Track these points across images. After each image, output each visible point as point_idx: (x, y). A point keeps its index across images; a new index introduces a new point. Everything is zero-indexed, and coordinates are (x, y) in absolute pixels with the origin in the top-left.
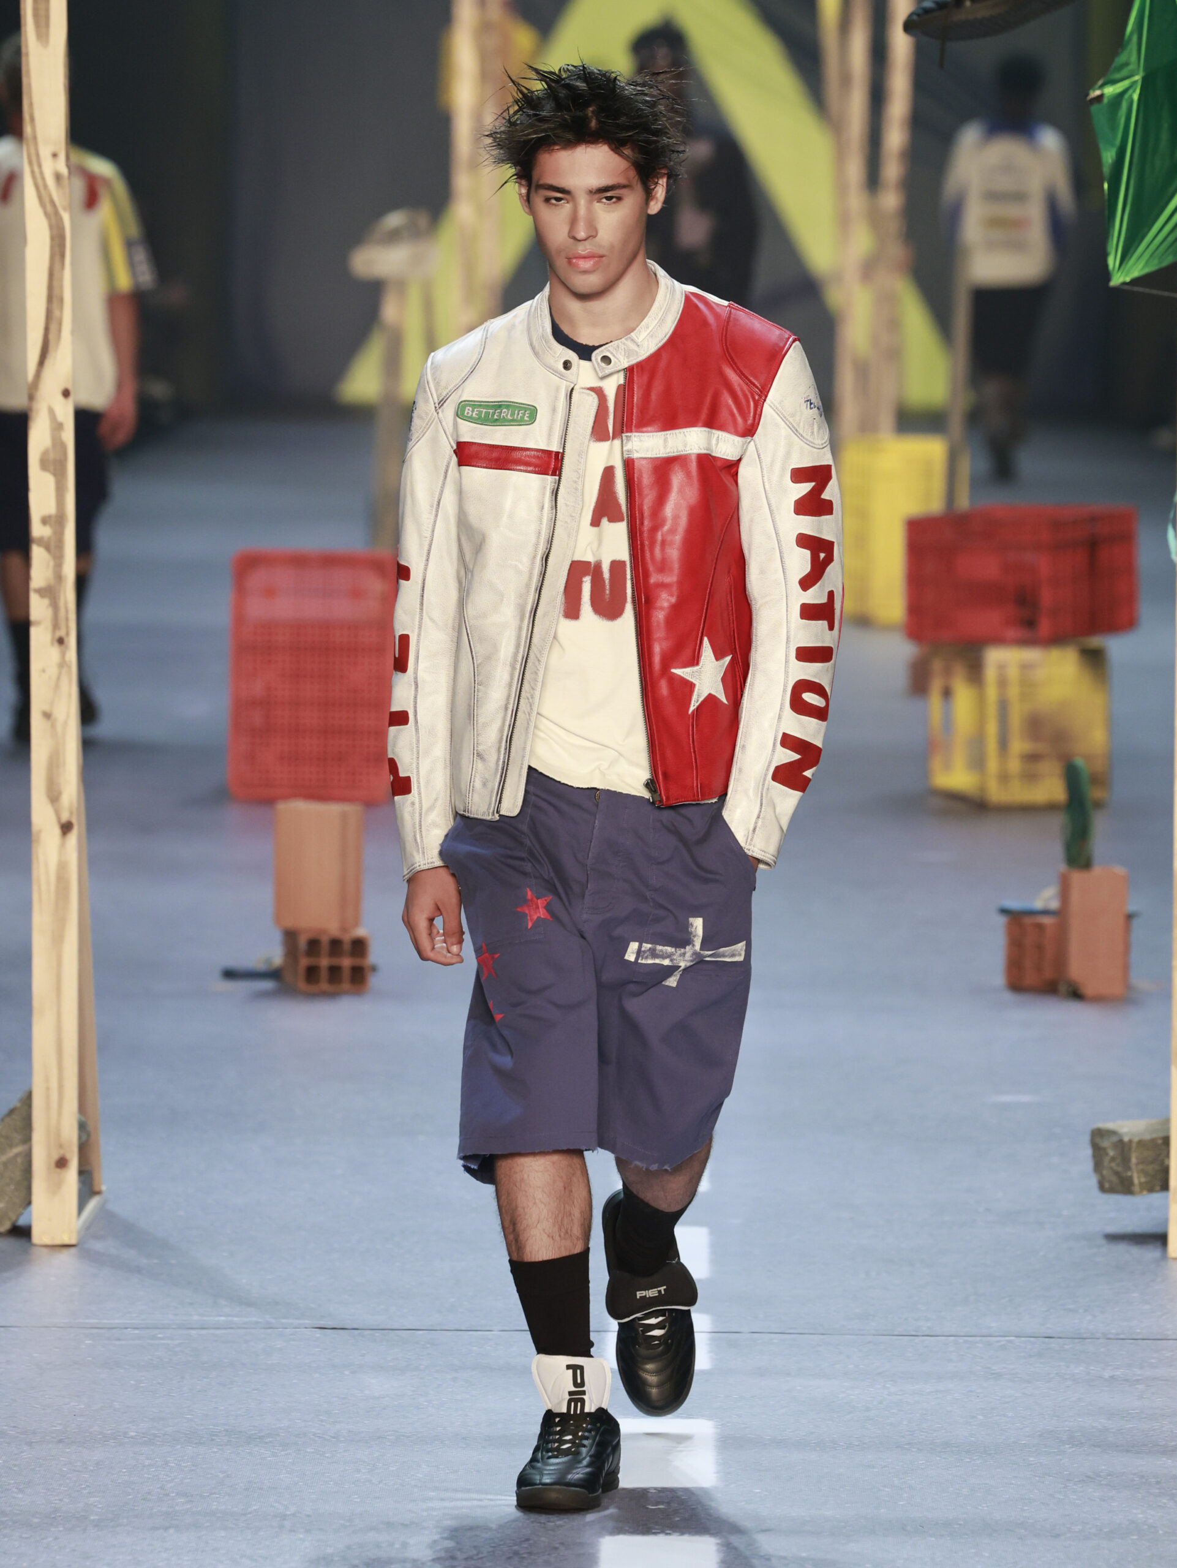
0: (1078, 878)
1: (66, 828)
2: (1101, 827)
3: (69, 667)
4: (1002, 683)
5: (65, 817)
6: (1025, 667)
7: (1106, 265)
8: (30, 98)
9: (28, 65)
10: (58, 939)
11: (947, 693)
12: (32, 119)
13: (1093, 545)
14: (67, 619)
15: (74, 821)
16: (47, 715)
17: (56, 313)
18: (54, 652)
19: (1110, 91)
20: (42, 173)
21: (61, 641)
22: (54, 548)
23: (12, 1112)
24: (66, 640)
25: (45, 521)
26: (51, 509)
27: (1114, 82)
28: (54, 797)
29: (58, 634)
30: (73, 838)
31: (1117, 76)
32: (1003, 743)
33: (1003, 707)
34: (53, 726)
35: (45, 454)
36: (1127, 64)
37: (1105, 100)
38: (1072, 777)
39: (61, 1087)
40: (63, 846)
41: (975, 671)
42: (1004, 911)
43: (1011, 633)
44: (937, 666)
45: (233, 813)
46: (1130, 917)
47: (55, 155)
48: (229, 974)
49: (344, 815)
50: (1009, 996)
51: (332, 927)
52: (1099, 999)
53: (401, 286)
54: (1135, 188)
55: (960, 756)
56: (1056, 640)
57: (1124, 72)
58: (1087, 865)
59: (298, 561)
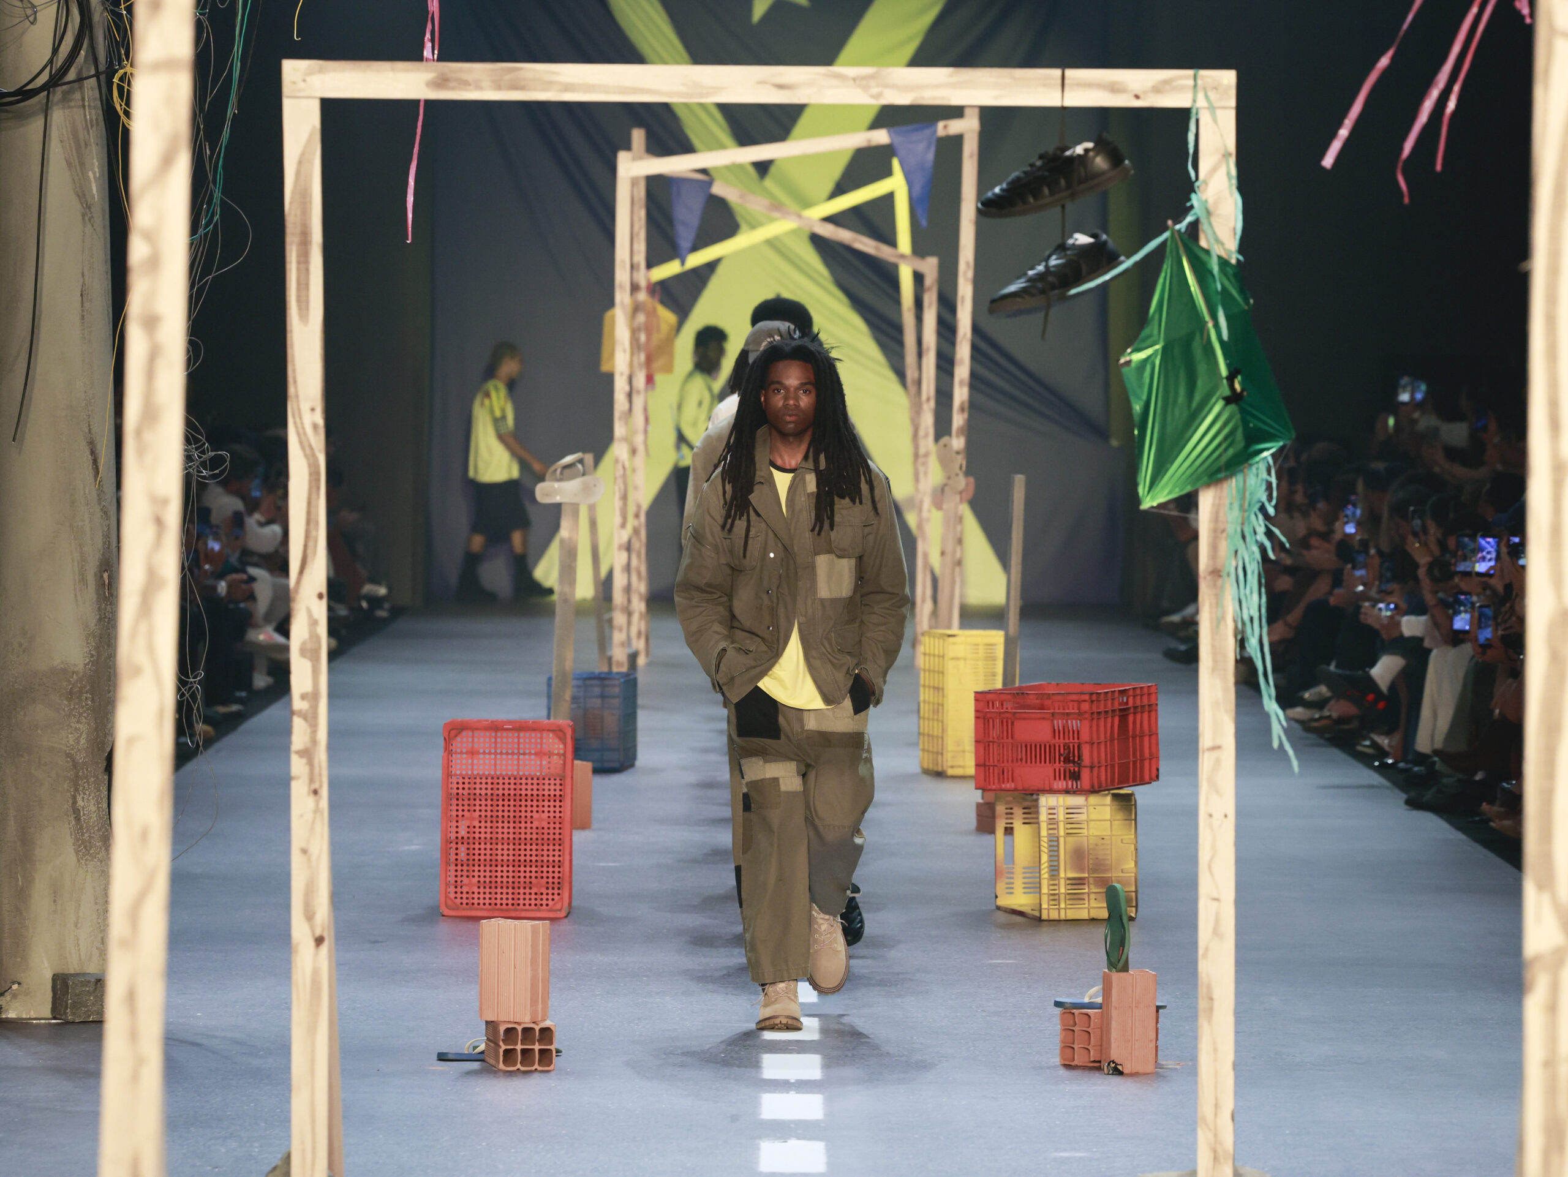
0: (1117, 978)
1: (319, 941)
3: (322, 813)
4: (1053, 822)
5: (318, 933)
6: (1070, 811)
7: (1137, 493)
8: (294, 365)
9: (292, 340)
10: (312, 1029)
11: (1009, 831)
12: (295, 382)
13: (1124, 714)
14: (320, 775)
15: (326, 935)
16: (304, 851)
17: (313, 533)
18: (311, 801)
19: (1138, 357)
20: (302, 423)
21: (315, 792)
22: (311, 718)
23: (275, 1168)
24: (319, 792)
25: (303, 697)
26: (308, 687)
27: (1139, 350)
28: (310, 917)
29: (314, 786)
30: (324, 948)
31: (1144, 345)
32: (1054, 871)
33: (1054, 841)
34: (309, 860)
35: (304, 643)
36: (1150, 336)
37: (1133, 365)
38: (1112, 897)
39: (314, 1149)
40: (316, 955)
41: (1031, 813)
42: (1058, 1004)
43: (1061, 784)
44: (1000, 809)
45: (444, 929)
46: (1158, 1008)
47: (313, 410)
48: (442, 1057)
49: (535, 931)
50: (1063, 1072)
51: (525, 1019)
52: (1134, 1075)
53: (575, 508)
54: (1159, 433)
55: (1019, 883)
56: (1094, 791)
57: (1149, 342)
58: (1125, 968)
59: (495, 727)
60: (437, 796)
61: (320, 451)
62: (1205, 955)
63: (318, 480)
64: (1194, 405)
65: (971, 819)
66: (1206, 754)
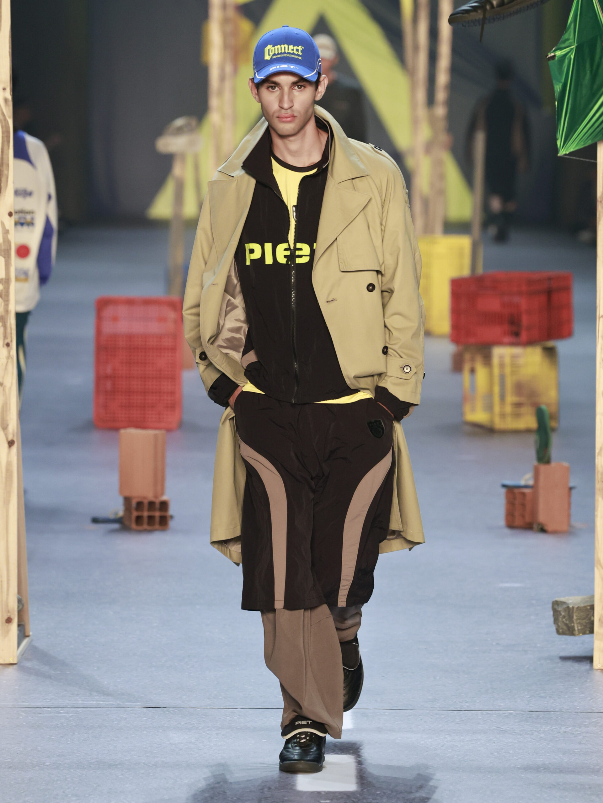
0: (543, 468)
1: (11, 443)
2: (555, 441)
3: (12, 358)
4: (502, 365)
5: (10, 438)
6: (514, 357)
7: (556, 145)
11: (473, 371)
13: (549, 293)
14: (11, 334)
15: (15, 440)
18: (4, 351)
21: (8, 345)
22: (4, 296)
24: (10, 345)
26: (3, 275)
27: (561, 49)
28: (4, 427)
29: (6, 341)
30: (14, 448)
31: (563, 46)
32: (502, 397)
33: (502, 378)
34: (4, 390)
36: (568, 39)
37: (556, 58)
38: (540, 415)
39: (8, 580)
40: (9, 453)
41: (487, 359)
42: (504, 486)
43: (506, 339)
44: (467, 356)
45: (96, 436)
46: (571, 489)
47: (4, 89)
48: (95, 521)
49: (156, 436)
50: (507, 531)
51: (150, 496)
52: (555, 532)
53: (183, 157)
54: (572, 105)
55: (479, 404)
56: (530, 343)
57: (567, 44)
58: (548, 462)
59: (130, 302)
60: (90, 347)
61: (9, 117)
62: (600, 453)
63: (8, 137)
64: (595, 87)
65: (447, 363)
66: (601, 319)
